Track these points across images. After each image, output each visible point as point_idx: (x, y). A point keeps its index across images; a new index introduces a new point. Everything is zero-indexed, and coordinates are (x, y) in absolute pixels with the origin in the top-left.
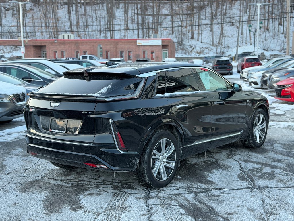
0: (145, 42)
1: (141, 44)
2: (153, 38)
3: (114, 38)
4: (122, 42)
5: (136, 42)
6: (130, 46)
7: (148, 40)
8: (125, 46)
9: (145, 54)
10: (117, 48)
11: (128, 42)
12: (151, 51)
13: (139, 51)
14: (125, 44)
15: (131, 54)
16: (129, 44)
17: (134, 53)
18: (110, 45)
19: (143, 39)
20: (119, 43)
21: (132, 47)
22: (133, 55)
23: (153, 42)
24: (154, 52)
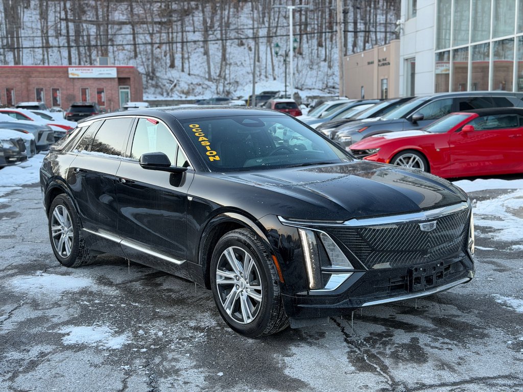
0: (84, 71)
1: (78, 75)
2: (100, 64)
3: (22, 64)
4: (40, 72)
5: (67, 71)
6: (55, 79)
7: (91, 69)
8: (46, 79)
9: (86, 95)
10: (28, 84)
11: (52, 72)
12: (98, 89)
13: (73, 88)
14: (46, 75)
15: (58, 94)
16: (53, 75)
17: (65, 92)
18: (16, 77)
19: (80, 66)
20: (33, 73)
21: (59, 80)
22: (62, 97)
23: (101, 72)
24: (103, 92)
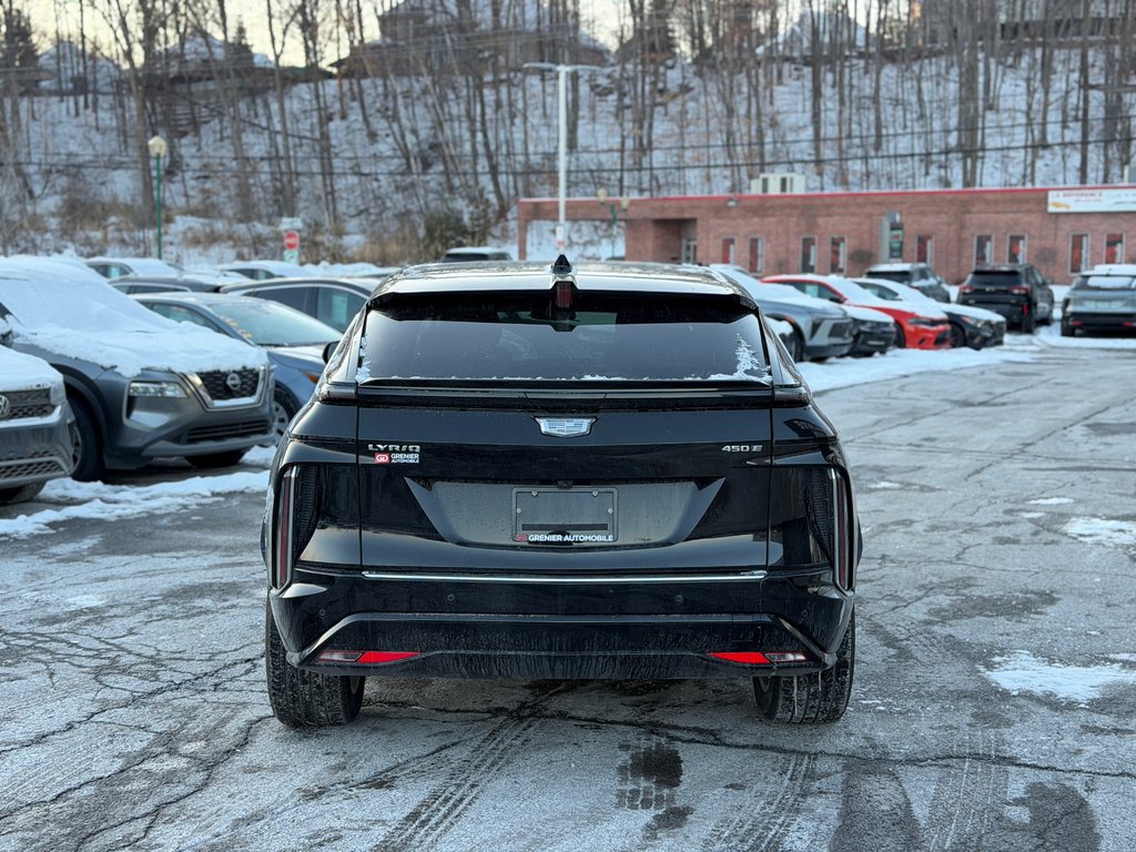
0: (1083, 198)
1: (1068, 207)
2: (1130, 181)
3: (981, 185)
4: (988, 202)
5: (1046, 198)
6: (1019, 215)
7: (1097, 192)
8: (1001, 216)
9: (1081, 248)
10: (962, 226)
11: (1012, 201)
12: (1109, 236)
13: (1056, 235)
14: (1000, 208)
15: (1021, 247)
16: (1015, 208)
17: (1036, 243)
18: (939, 213)
20: (973, 205)
21: (1025, 218)
22: (1028, 253)
23: (1118, 200)
24: (1121, 241)
